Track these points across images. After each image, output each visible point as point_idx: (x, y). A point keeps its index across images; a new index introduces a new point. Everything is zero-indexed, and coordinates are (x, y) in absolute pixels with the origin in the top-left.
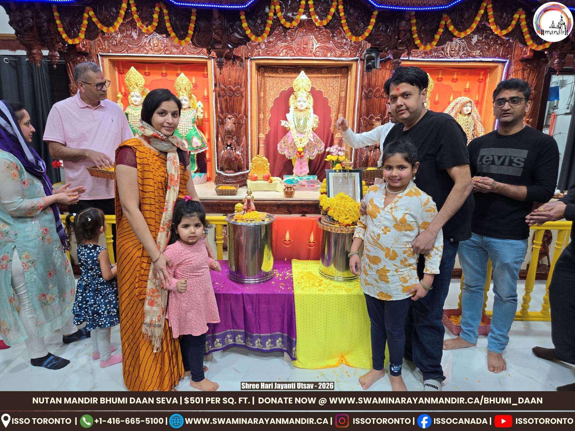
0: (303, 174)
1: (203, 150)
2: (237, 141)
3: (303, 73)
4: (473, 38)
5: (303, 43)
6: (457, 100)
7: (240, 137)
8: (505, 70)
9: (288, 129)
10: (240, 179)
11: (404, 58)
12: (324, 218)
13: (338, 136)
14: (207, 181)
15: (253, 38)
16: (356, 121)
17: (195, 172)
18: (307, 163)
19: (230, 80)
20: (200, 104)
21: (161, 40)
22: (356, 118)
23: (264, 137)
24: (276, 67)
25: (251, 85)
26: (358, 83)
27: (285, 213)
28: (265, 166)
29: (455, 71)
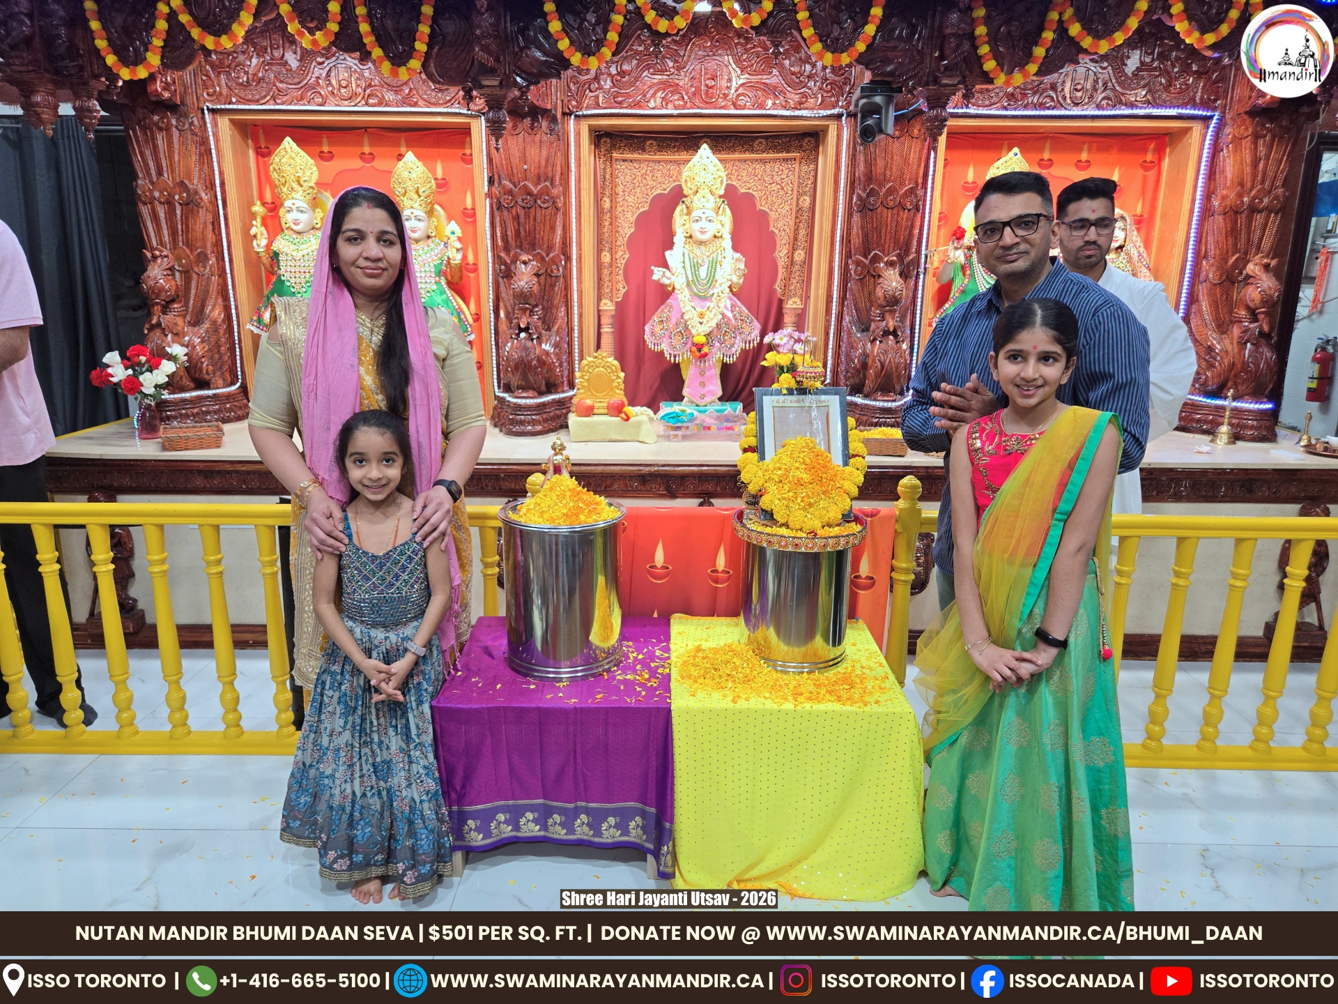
0: (708, 399)
3: (705, 149)
4: (1128, 56)
5: (706, 74)
7: (551, 309)
8: (1208, 138)
9: (670, 289)
10: (553, 411)
11: (956, 111)
12: (749, 512)
13: (794, 306)
15: (577, 59)
16: (836, 268)
18: (718, 371)
19: (525, 167)
20: (453, 229)
21: (355, 71)
22: (837, 259)
23: (613, 308)
24: (641, 137)
25: (579, 180)
26: (843, 172)
27: (661, 496)
28: (613, 380)
29: (1084, 143)
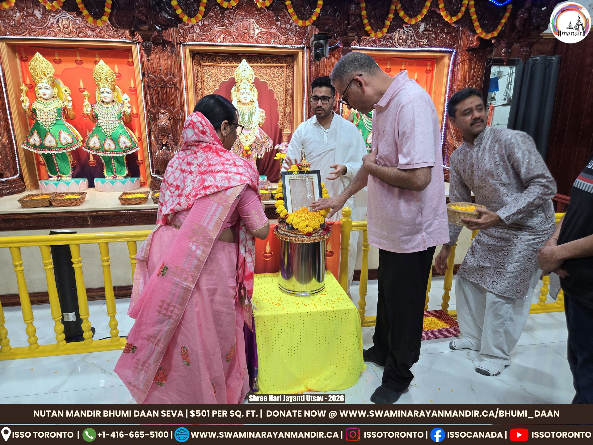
1: (134, 151)
2: (173, 140)
3: (244, 62)
4: (420, 25)
5: (243, 27)
7: (177, 135)
8: (452, 60)
12: (281, 227)
13: (287, 132)
14: (141, 186)
15: (185, 19)
16: (305, 115)
17: (126, 177)
18: (255, 163)
19: (160, 68)
20: (126, 97)
21: (71, 20)
22: (305, 112)
24: (214, 55)
25: (186, 75)
26: (306, 72)
29: (403, 62)
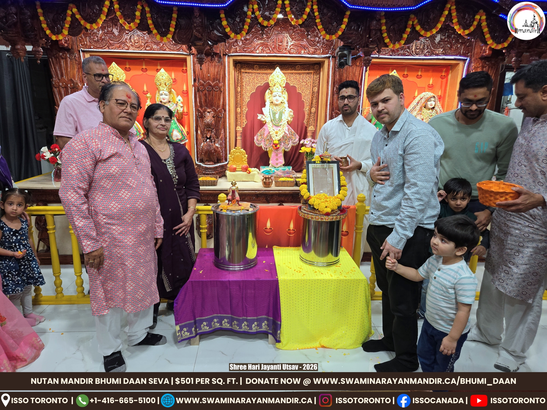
0: (279, 165)
1: (183, 143)
2: (216, 134)
3: (278, 69)
4: (436, 37)
5: (278, 40)
6: (422, 95)
7: (219, 130)
8: (465, 67)
9: (264, 122)
10: (220, 170)
12: (303, 207)
13: (311, 129)
15: (232, 35)
16: (328, 115)
18: (282, 154)
19: (209, 75)
20: (179, 99)
21: (141, 37)
22: (328, 112)
23: (242, 130)
24: (252, 64)
25: (229, 80)
26: (330, 79)
27: (264, 202)
28: (243, 158)
29: (420, 68)
